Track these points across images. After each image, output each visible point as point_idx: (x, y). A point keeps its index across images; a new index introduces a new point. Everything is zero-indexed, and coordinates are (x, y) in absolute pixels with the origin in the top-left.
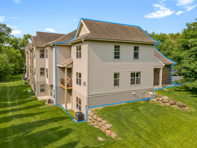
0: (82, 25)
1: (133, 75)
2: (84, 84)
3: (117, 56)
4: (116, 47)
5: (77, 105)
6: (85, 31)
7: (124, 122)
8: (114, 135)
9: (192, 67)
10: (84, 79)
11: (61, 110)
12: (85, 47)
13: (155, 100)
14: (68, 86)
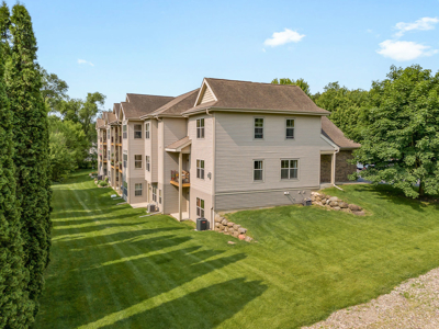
0: (205, 87)
1: (284, 163)
2: (209, 175)
3: (259, 134)
4: (256, 120)
5: (198, 210)
6: (211, 98)
7: (265, 226)
8: (248, 239)
9: (373, 151)
10: (209, 168)
11: (173, 219)
12: (210, 122)
13: (320, 204)
14: (183, 182)
